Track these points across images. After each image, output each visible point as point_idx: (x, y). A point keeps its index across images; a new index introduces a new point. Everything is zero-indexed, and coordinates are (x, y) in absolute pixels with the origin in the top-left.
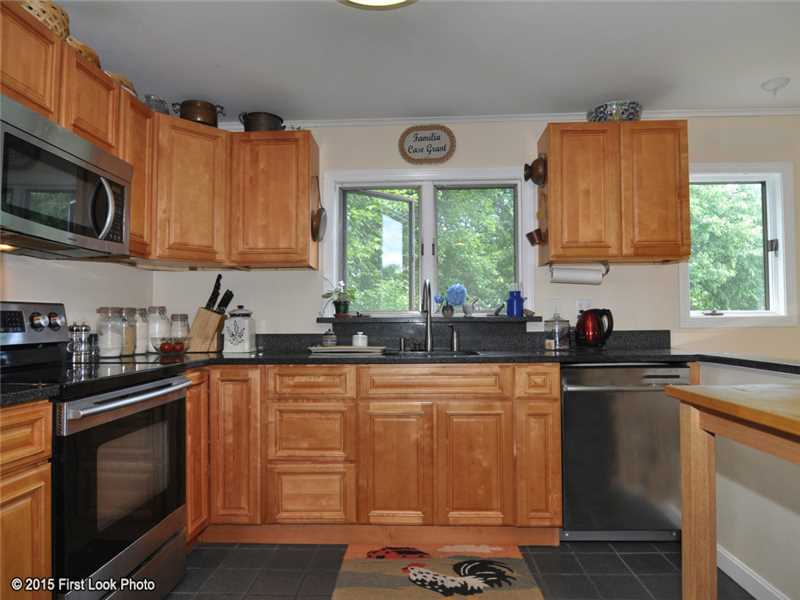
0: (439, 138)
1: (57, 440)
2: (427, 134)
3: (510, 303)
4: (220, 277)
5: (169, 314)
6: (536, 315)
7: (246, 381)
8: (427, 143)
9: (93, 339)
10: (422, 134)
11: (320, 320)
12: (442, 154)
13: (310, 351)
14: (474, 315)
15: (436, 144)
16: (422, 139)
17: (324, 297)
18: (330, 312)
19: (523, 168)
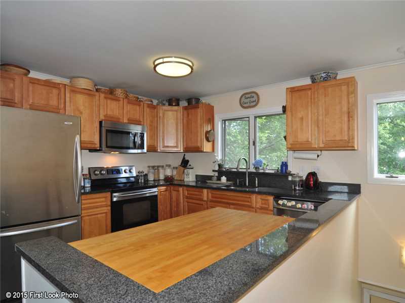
0: (253, 97)
1: (112, 202)
2: (249, 96)
3: (282, 166)
4: (185, 155)
5: (172, 167)
6: (292, 173)
7: (178, 191)
8: (249, 99)
9: (146, 175)
10: (247, 96)
11: (213, 171)
12: (254, 103)
13: (207, 183)
14: (267, 171)
15: (252, 100)
16: (247, 98)
17: (214, 162)
18: (217, 168)
19: (282, 107)
